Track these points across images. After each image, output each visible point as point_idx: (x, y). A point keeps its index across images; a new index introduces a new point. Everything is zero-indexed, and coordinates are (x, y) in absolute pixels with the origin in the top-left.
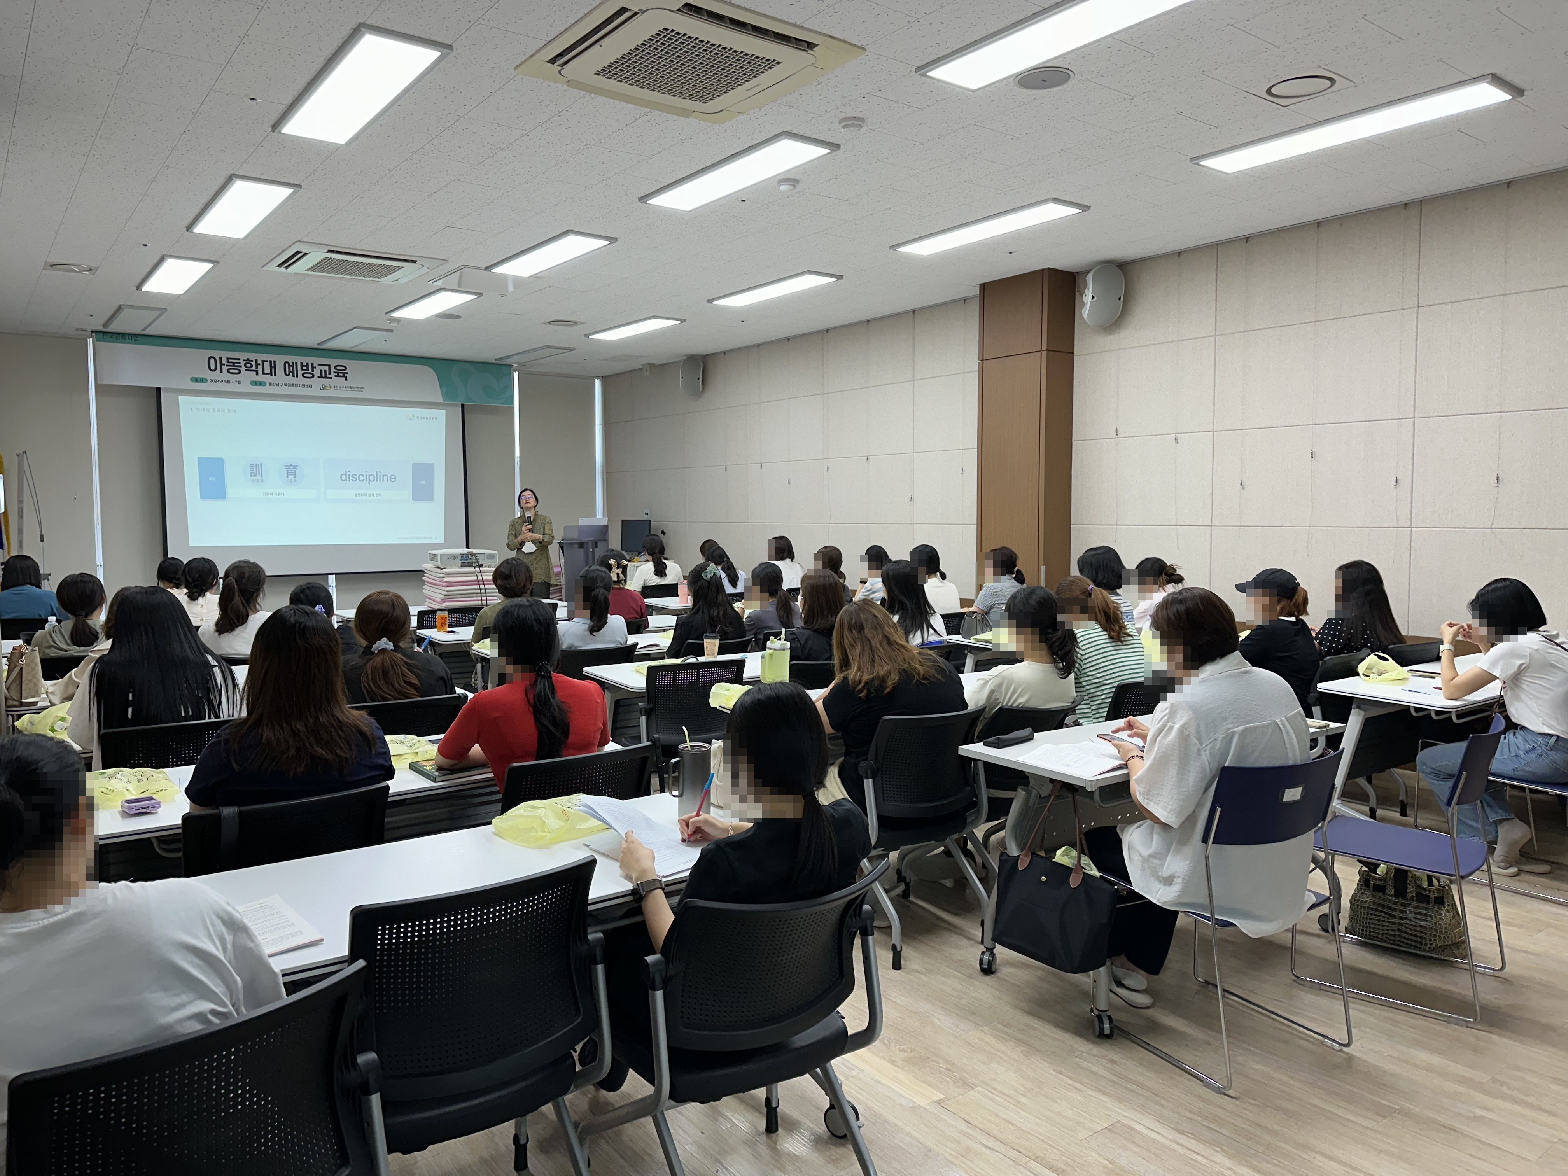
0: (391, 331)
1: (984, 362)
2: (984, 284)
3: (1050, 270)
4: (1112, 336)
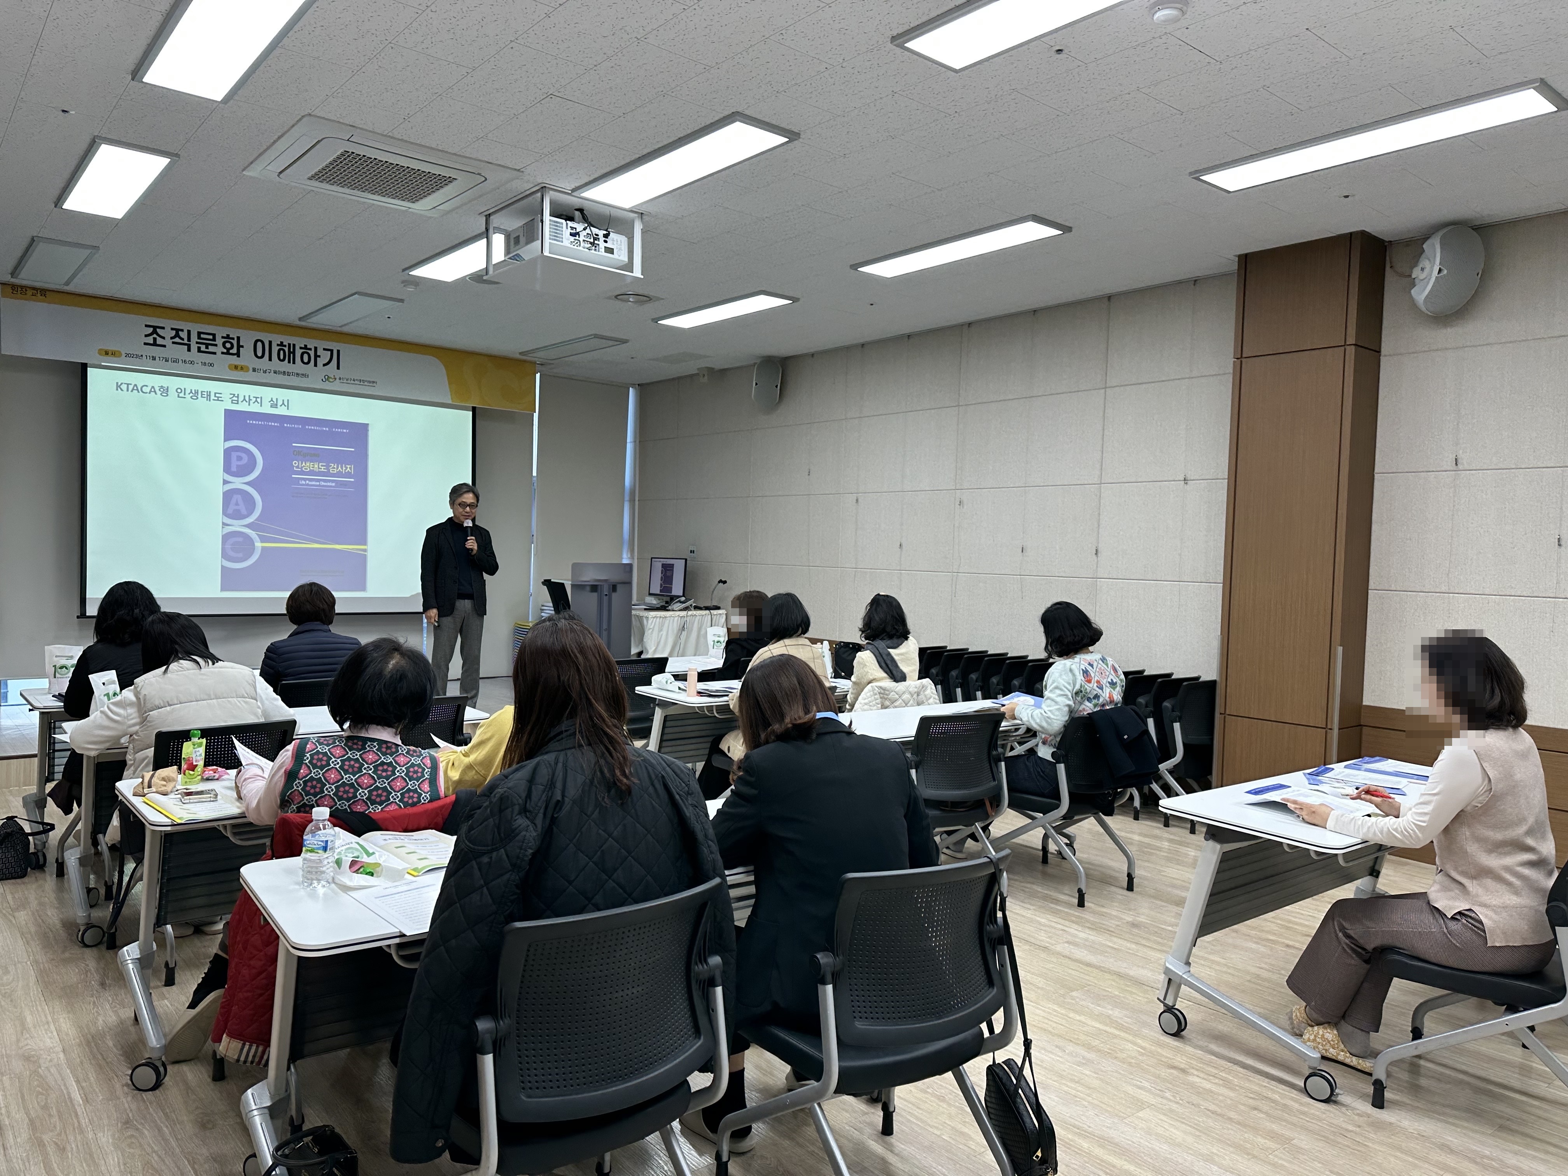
0: (402, 301)
1: (1244, 360)
2: (1246, 255)
3: (1363, 233)
4: (1449, 330)
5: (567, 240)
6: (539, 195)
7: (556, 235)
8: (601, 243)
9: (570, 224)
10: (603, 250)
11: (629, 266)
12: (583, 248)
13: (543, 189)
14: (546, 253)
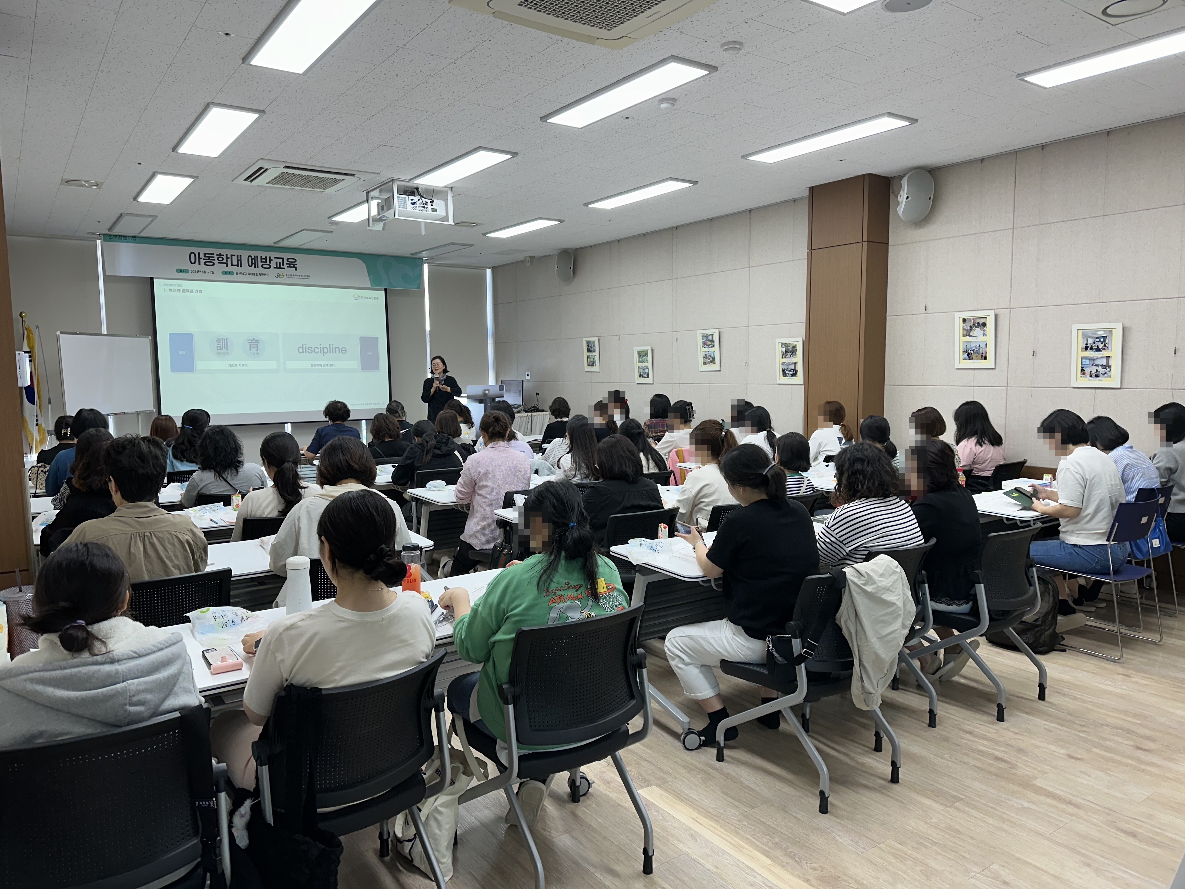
0: (331, 232)
1: (813, 251)
2: (812, 187)
4: (922, 230)
5: (409, 207)
6: (391, 183)
7: (403, 205)
8: (430, 207)
9: (411, 197)
10: (430, 210)
11: (446, 219)
12: (418, 210)
13: (393, 180)
14: (397, 217)
